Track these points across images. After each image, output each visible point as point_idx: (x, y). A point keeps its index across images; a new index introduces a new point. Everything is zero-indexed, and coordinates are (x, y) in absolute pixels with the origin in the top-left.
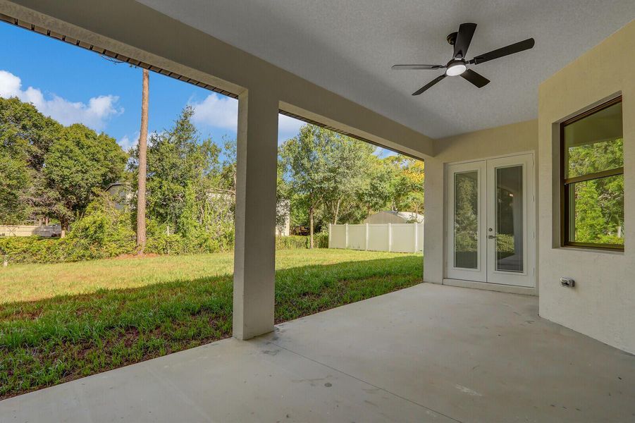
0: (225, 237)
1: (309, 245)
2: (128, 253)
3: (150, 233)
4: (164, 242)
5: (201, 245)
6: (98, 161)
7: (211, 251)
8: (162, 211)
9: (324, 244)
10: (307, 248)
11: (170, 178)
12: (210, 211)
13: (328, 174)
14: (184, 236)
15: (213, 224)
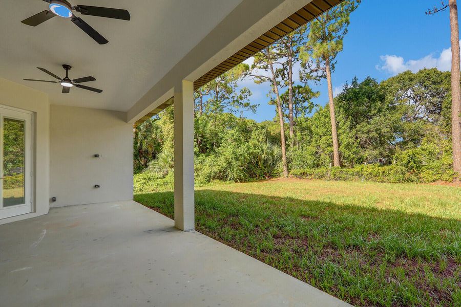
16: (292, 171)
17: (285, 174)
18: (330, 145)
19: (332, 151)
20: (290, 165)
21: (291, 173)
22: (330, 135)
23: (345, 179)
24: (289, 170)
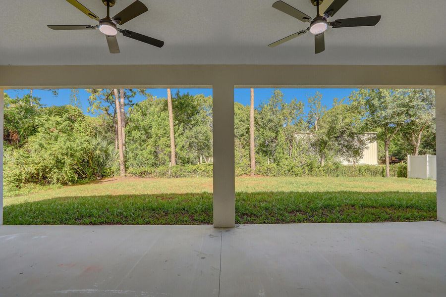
0: (308, 166)
1: (385, 174)
2: (247, 174)
3: (258, 162)
4: (265, 168)
5: (289, 171)
6: (244, 121)
7: (296, 175)
8: (265, 149)
9: (403, 173)
10: (383, 176)
11: (267, 128)
12: (296, 148)
13: (399, 110)
14: (278, 165)
15: (299, 157)
16: (130, 170)
17: (122, 173)
18: (168, 146)
19: (170, 152)
20: (127, 163)
21: (128, 172)
22: (168, 137)
23: (185, 176)
24: (126, 168)
